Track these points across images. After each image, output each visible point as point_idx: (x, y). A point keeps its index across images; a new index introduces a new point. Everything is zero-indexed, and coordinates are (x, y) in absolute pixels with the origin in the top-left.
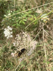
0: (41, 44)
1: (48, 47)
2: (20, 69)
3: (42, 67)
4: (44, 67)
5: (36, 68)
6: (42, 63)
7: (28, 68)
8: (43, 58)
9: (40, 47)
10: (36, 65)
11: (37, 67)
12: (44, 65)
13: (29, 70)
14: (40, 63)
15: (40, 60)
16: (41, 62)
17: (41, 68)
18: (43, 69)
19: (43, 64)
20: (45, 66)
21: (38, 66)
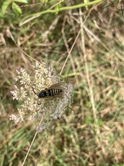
0: (76, 67)
1: (97, 76)
2: (17, 155)
3: (82, 138)
4: (87, 138)
5: (65, 143)
6: (83, 127)
7: (40, 147)
8: (85, 111)
9: (73, 76)
10: (65, 135)
11: (69, 141)
12: (89, 131)
13: (45, 151)
14: (76, 127)
15: (76, 117)
16: (79, 124)
17: (80, 141)
18: (87, 143)
19: (84, 129)
20: (92, 132)
21: (72, 136)
